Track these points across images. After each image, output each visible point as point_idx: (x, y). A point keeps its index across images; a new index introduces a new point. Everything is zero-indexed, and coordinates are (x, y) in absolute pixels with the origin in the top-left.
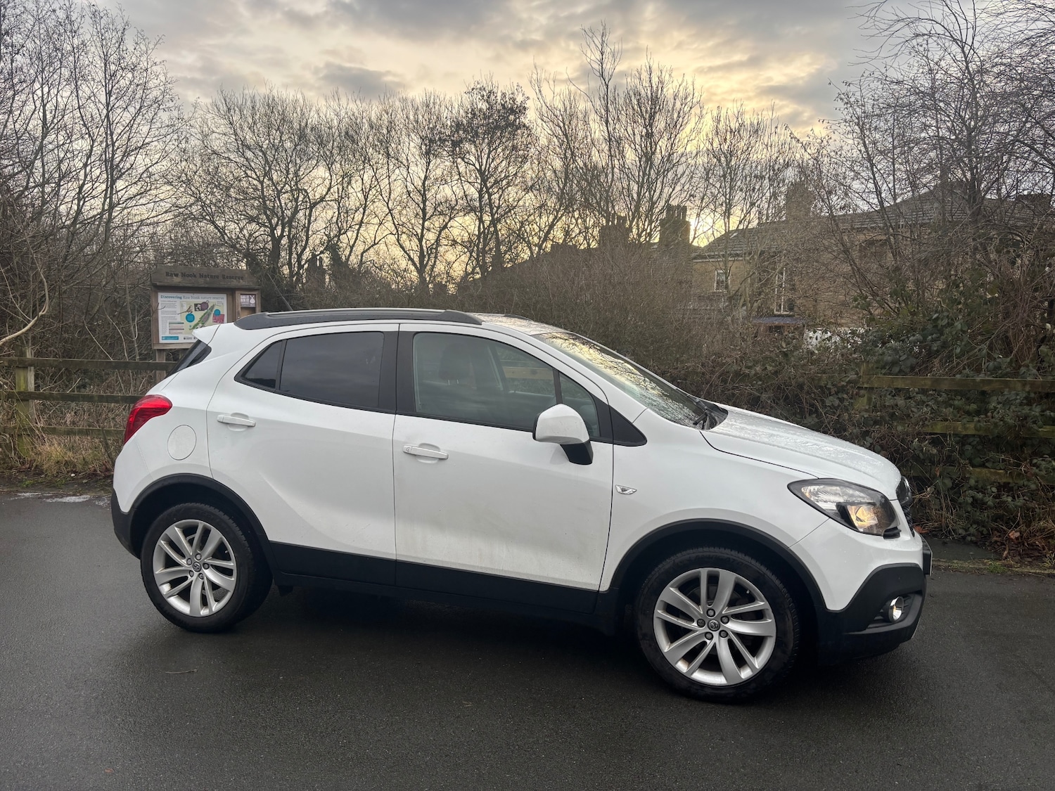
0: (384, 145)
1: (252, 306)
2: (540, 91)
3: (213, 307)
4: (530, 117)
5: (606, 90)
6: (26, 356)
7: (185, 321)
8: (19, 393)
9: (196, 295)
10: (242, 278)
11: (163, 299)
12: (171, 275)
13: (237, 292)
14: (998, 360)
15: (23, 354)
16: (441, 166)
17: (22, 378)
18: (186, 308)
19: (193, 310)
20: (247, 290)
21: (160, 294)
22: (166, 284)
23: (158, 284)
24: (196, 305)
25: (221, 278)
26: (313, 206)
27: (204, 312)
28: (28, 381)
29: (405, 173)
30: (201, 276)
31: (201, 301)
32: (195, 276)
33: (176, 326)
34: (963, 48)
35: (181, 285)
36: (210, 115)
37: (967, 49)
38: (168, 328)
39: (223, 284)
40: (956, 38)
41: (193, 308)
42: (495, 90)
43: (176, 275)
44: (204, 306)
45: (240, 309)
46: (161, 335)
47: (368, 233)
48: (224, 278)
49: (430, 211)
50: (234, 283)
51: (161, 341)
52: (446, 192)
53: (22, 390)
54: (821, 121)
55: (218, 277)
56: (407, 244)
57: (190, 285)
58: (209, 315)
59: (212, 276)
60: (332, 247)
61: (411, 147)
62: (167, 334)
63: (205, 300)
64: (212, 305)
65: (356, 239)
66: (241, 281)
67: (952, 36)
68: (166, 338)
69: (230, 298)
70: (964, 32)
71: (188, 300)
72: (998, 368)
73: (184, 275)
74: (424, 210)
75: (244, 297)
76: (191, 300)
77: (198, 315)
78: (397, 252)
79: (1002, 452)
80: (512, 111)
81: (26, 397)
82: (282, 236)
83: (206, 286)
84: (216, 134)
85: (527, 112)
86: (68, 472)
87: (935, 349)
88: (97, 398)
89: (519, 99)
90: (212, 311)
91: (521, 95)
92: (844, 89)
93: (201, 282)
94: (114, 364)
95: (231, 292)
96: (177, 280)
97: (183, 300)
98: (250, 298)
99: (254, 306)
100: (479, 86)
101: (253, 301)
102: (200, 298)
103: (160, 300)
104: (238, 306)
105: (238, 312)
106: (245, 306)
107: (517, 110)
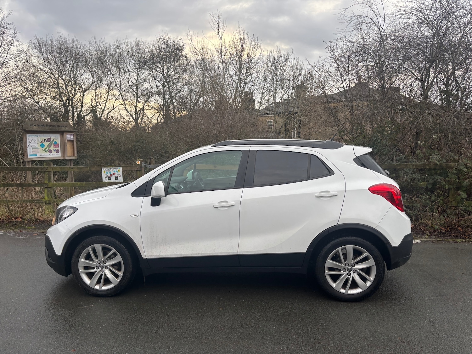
0: (117, 63)
1: (72, 139)
2: (191, 40)
3: (53, 140)
4: (187, 51)
5: (220, 40)
7: (40, 147)
9: (45, 135)
10: (67, 126)
11: (29, 137)
12: (33, 125)
13: (65, 133)
14: (401, 156)
16: (145, 73)
18: (40, 141)
19: (44, 142)
20: (69, 132)
21: (27, 135)
22: (31, 130)
23: (27, 130)
24: (45, 139)
25: (56, 126)
26: (84, 91)
27: (48, 143)
29: (128, 77)
30: (47, 126)
31: (47, 137)
32: (44, 126)
33: (36, 150)
34: (379, 29)
35: (38, 130)
36: (30, 48)
37: (381, 29)
38: (32, 151)
39: (58, 130)
40: (377, 24)
41: (44, 141)
42: (170, 40)
43: (35, 125)
44: (49, 140)
46: (29, 154)
47: (110, 103)
48: (58, 126)
49: (139, 94)
50: (63, 129)
51: (29, 157)
52: (146, 85)
54: (320, 57)
55: (55, 126)
56: (129, 109)
57: (42, 130)
58: (51, 144)
59: (52, 126)
60: (93, 111)
61: (130, 65)
62: (32, 154)
63: (49, 137)
64: (53, 139)
65: (105, 107)
66: (66, 128)
67: (375, 24)
68: (31, 155)
69: (61, 136)
70: (380, 22)
71: (41, 137)
72: (401, 159)
73: (38, 125)
74: (137, 93)
75: (67, 135)
76: (42, 137)
77: (46, 144)
78: (124, 113)
79: (405, 193)
80: (178, 49)
82: (69, 106)
83: (50, 130)
84: (34, 57)
85: (185, 50)
87: (376, 152)
88: (2, 185)
89: (181, 44)
90: (53, 142)
91: (182, 42)
92: (329, 44)
93: (47, 129)
94: (10, 168)
95: (62, 133)
96: (35, 128)
97: (39, 137)
98: (71, 136)
99: (73, 139)
100: (163, 38)
101: (72, 137)
102: (47, 136)
103: (28, 137)
104: (65, 140)
105: (66, 142)
106: (69, 140)
107: (180, 49)
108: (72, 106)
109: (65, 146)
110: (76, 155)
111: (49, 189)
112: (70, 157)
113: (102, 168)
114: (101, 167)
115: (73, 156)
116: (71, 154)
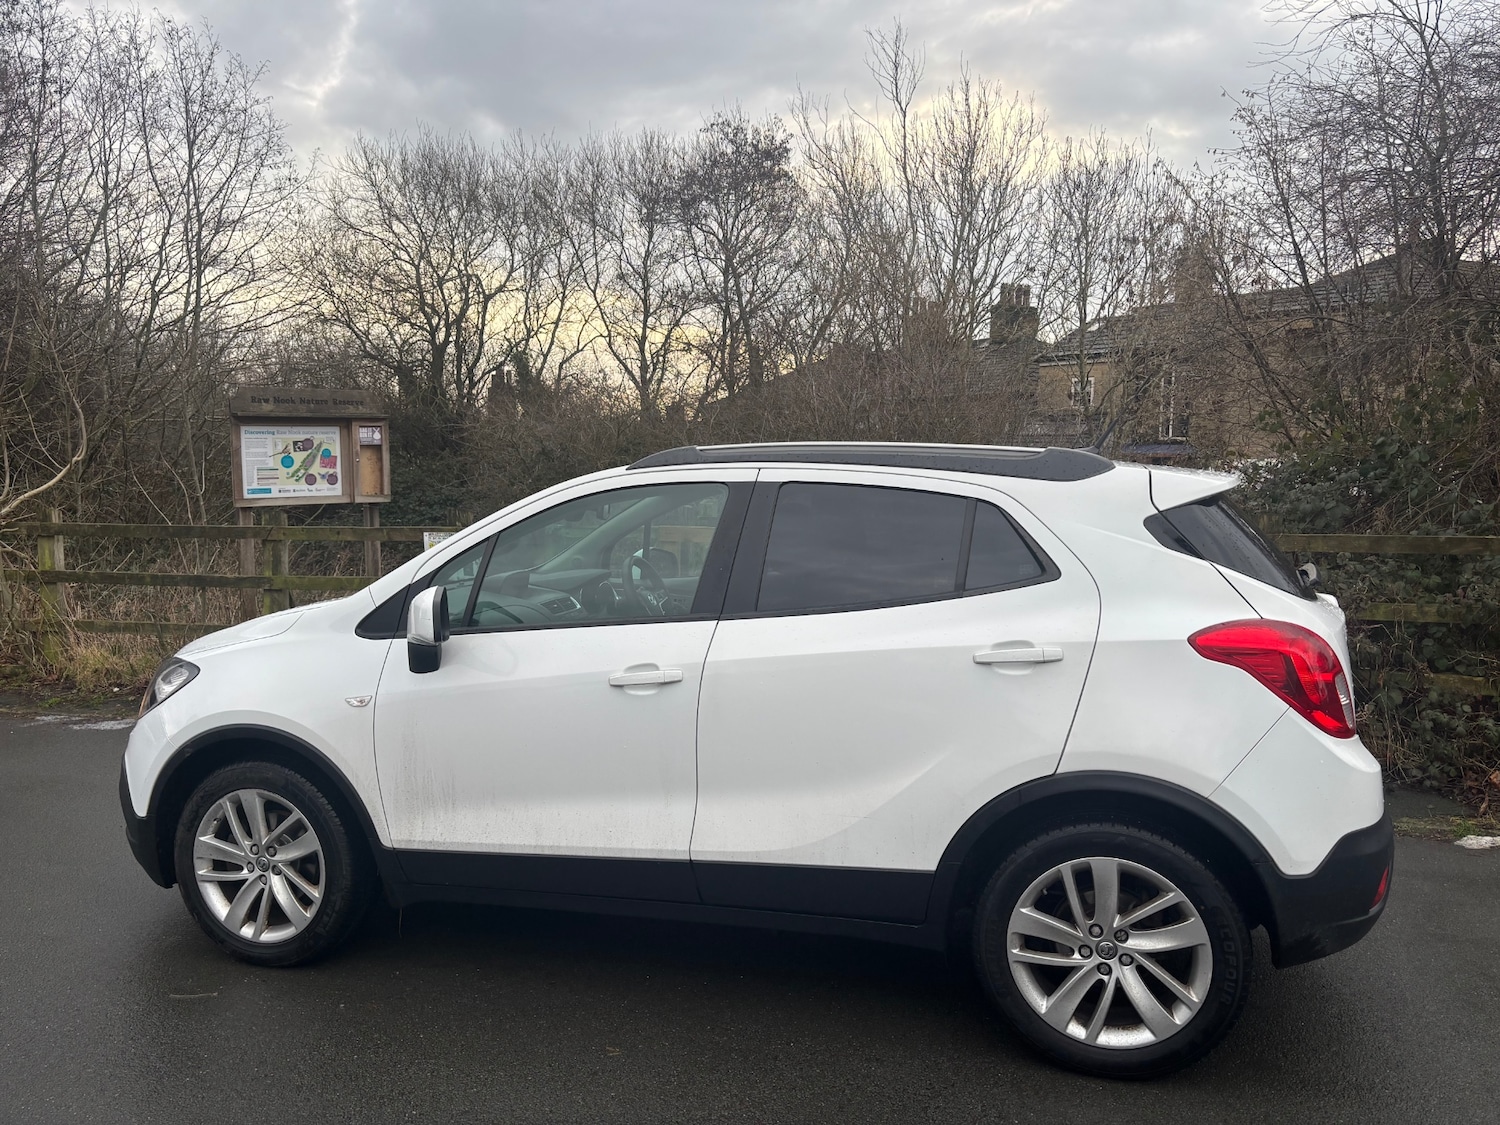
0: (588, 208)
1: (376, 443)
2: (807, 126)
3: (320, 445)
4: (795, 162)
5: (902, 119)
6: (51, 520)
7: (280, 466)
8: (43, 573)
9: (295, 429)
10: (362, 404)
11: (248, 436)
12: (259, 401)
13: (354, 424)
14: (1476, 507)
15: (47, 517)
16: (668, 237)
17: (47, 552)
18: (280, 448)
19: (292, 451)
20: (369, 421)
21: (243, 429)
22: (251, 414)
23: (239, 414)
24: (295, 443)
25: (330, 403)
26: (488, 298)
27: (305, 453)
28: (55, 554)
29: (618, 248)
30: (302, 401)
31: (302, 437)
32: (293, 402)
33: (268, 474)
34: (1421, 34)
35: (273, 415)
36: (345, 174)
37: (1428, 33)
38: (256, 477)
39: (335, 412)
40: (1410, 17)
41: (291, 447)
42: (744, 125)
43: (267, 401)
44: (306, 445)
45: (359, 448)
46: (246, 487)
47: (568, 336)
48: (335, 403)
49: (654, 300)
50: (351, 410)
51: (246, 496)
52: (679, 275)
53: (47, 568)
54: (1212, 151)
55: (326, 402)
56: (623, 351)
57: (285, 415)
58: (315, 457)
59: (317, 402)
60: (520, 359)
61: (627, 211)
62: (255, 486)
63: (308, 436)
64: (318, 442)
65: (552, 343)
66: (360, 407)
67: (1405, 16)
68: (254, 491)
69: (345, 431)
71: (284, 436)
72: (1477, 519)
73: (277, 400)
74: (645, 301)
75: (364, 430)
76: (288, 436)
77: (299, 457)
78: (609, 362)
79: (1482, 650)
80: (768, 154)
81: (52, 578)
82: (446, 342)
83: (309, 415)
84: (352, 200)
85: (791, 154)
86: (110, 685)
87: (1380, 491)
88: (148, 579)
89: (779, 137)
90: (318, 451)
91: (781, 130)
92: (1245, 102)
93: (303, 411)
94: (171, 530)
95: (346, 424)
96: (267, 408)
97: (276, 436)
98: (373, 432)
99: (379, 443)
100: (720, 121)
101: (377, 436)
102: (301, 433)
103: (243, 437)
104: (356, 444)
105: (357, 452)
106: (366, 443)
107: (776, 153)
108: (456, 342)
109: (355, 463)
110: (387, 490)
111: (276, 595)
112: (371, 496)
113: (425, 534)
114: (422, 532)
115: (379, 493)
116: (375, 487)
